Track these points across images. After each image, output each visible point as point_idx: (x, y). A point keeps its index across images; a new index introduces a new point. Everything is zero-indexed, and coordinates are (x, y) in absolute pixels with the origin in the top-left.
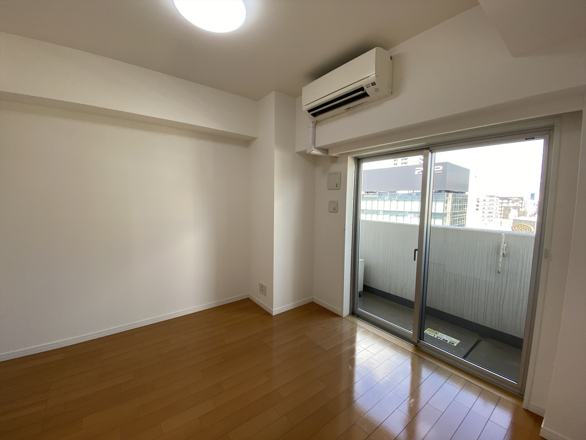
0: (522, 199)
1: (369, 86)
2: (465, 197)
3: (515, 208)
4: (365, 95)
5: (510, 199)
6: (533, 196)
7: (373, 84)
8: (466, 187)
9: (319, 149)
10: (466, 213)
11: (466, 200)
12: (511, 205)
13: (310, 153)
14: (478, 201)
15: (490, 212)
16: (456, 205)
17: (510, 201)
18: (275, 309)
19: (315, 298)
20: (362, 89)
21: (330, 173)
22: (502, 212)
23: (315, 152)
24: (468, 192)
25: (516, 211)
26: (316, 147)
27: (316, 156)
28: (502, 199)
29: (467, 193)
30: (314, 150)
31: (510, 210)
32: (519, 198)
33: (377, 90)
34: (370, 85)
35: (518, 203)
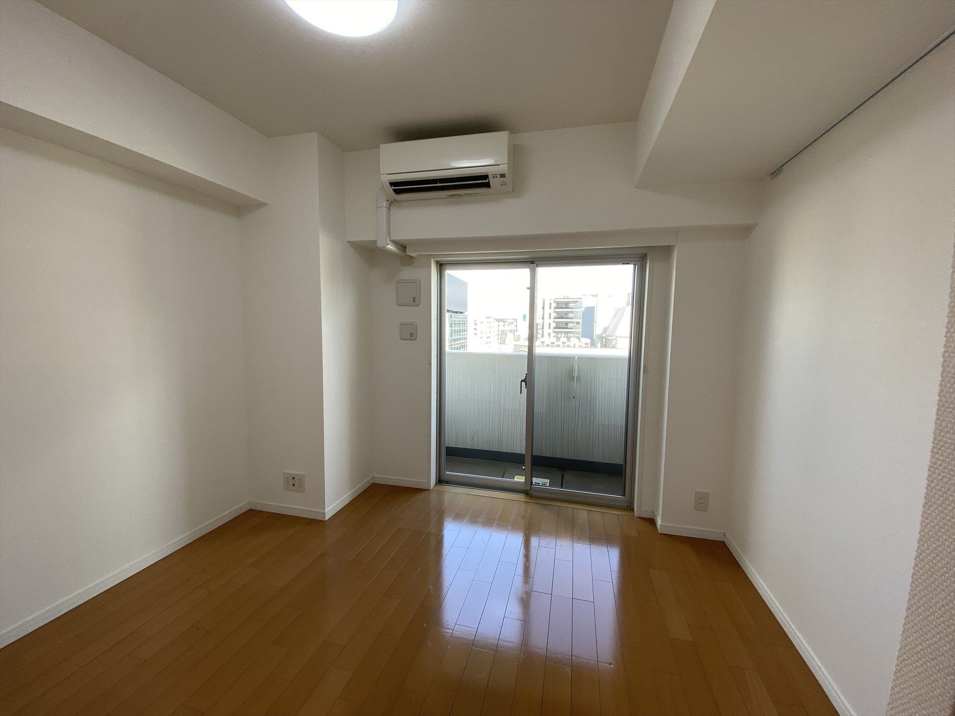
0: (516, 320)
1: (496, 177)
2: (465, 318)
3: (511, 331)
4: (488, 185)
5: (506, 321)
6: (525, 316)
7: (503, 176)
8: (465, 305)
9: (395, 242)
10: (467, 339)
11: (465, 323)
12: (507, 328)
13: (385, 247)
14: (476, 324)
15: (488, 338)
16: (456, 328)
17: (506, 323)
18: (329, 509)
19: (375, 475)
20: (486, 177)
21: (400, 280)
22: (500, 337)
23: (391, 247)
24: (467, 311)
25: (512, 334)
26: (392, 239)
27: (389, 252)
28: (498, 320)
29: (466, 314)
30: (390, 243)
31: (506, 334)
32: (514, 320)
33: (503, 184)
34: (499, 176)
35: (513, 326)
